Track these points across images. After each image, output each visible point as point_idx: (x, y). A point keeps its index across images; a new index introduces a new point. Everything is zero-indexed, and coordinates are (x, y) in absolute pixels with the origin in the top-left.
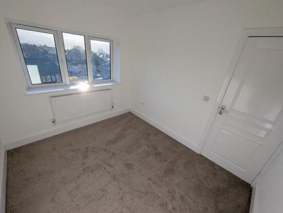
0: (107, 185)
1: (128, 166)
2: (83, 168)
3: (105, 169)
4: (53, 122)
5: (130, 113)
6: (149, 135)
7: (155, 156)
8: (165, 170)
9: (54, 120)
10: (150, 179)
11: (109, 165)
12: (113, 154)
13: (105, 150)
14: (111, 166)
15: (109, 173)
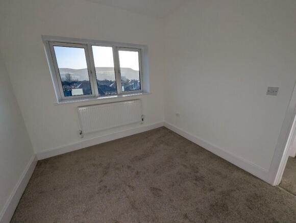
0: (123, 214)
1: (155, 191)
2: (99, 186)
3: (124, 191)
4: (81, 134)
5: (164, 128)
6: (186, 153)
7: (194, 182)
8: (212, 206)
9: (81, 132)
10: (186, 216)
11: (129, 186)
12: (137, 173)
13: (129, 167)
14: (133, 188)
15: (127, 197)
